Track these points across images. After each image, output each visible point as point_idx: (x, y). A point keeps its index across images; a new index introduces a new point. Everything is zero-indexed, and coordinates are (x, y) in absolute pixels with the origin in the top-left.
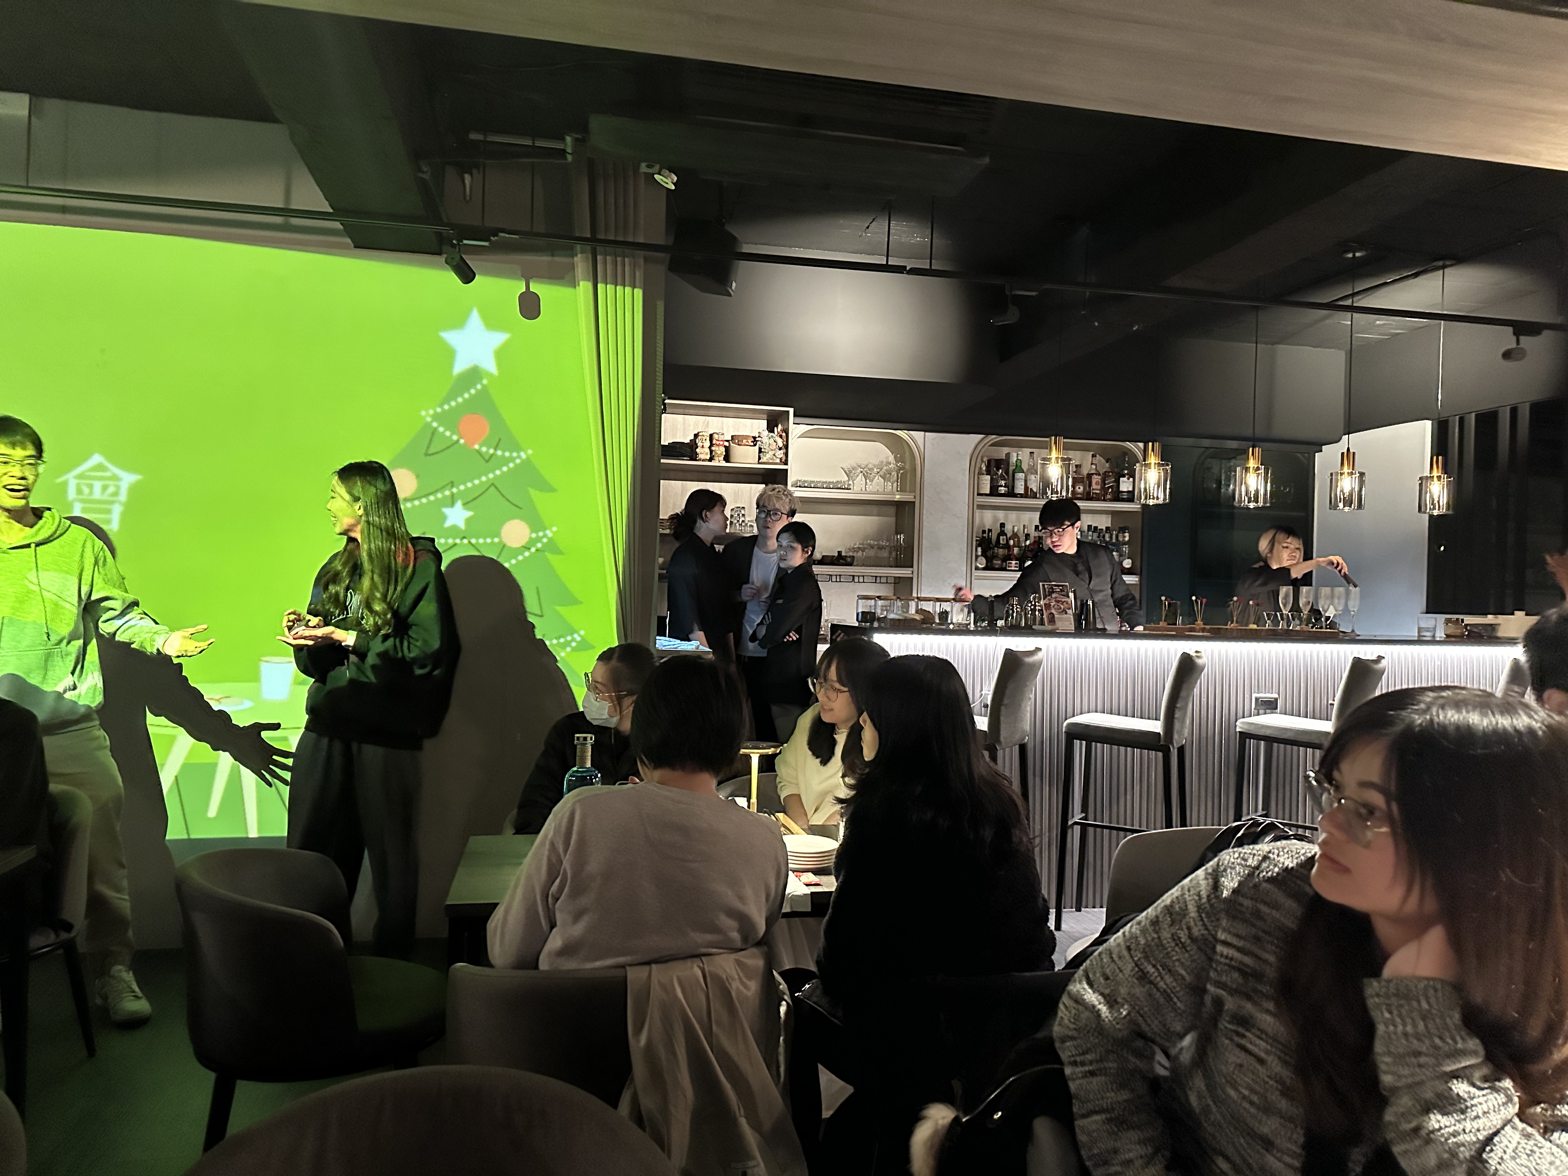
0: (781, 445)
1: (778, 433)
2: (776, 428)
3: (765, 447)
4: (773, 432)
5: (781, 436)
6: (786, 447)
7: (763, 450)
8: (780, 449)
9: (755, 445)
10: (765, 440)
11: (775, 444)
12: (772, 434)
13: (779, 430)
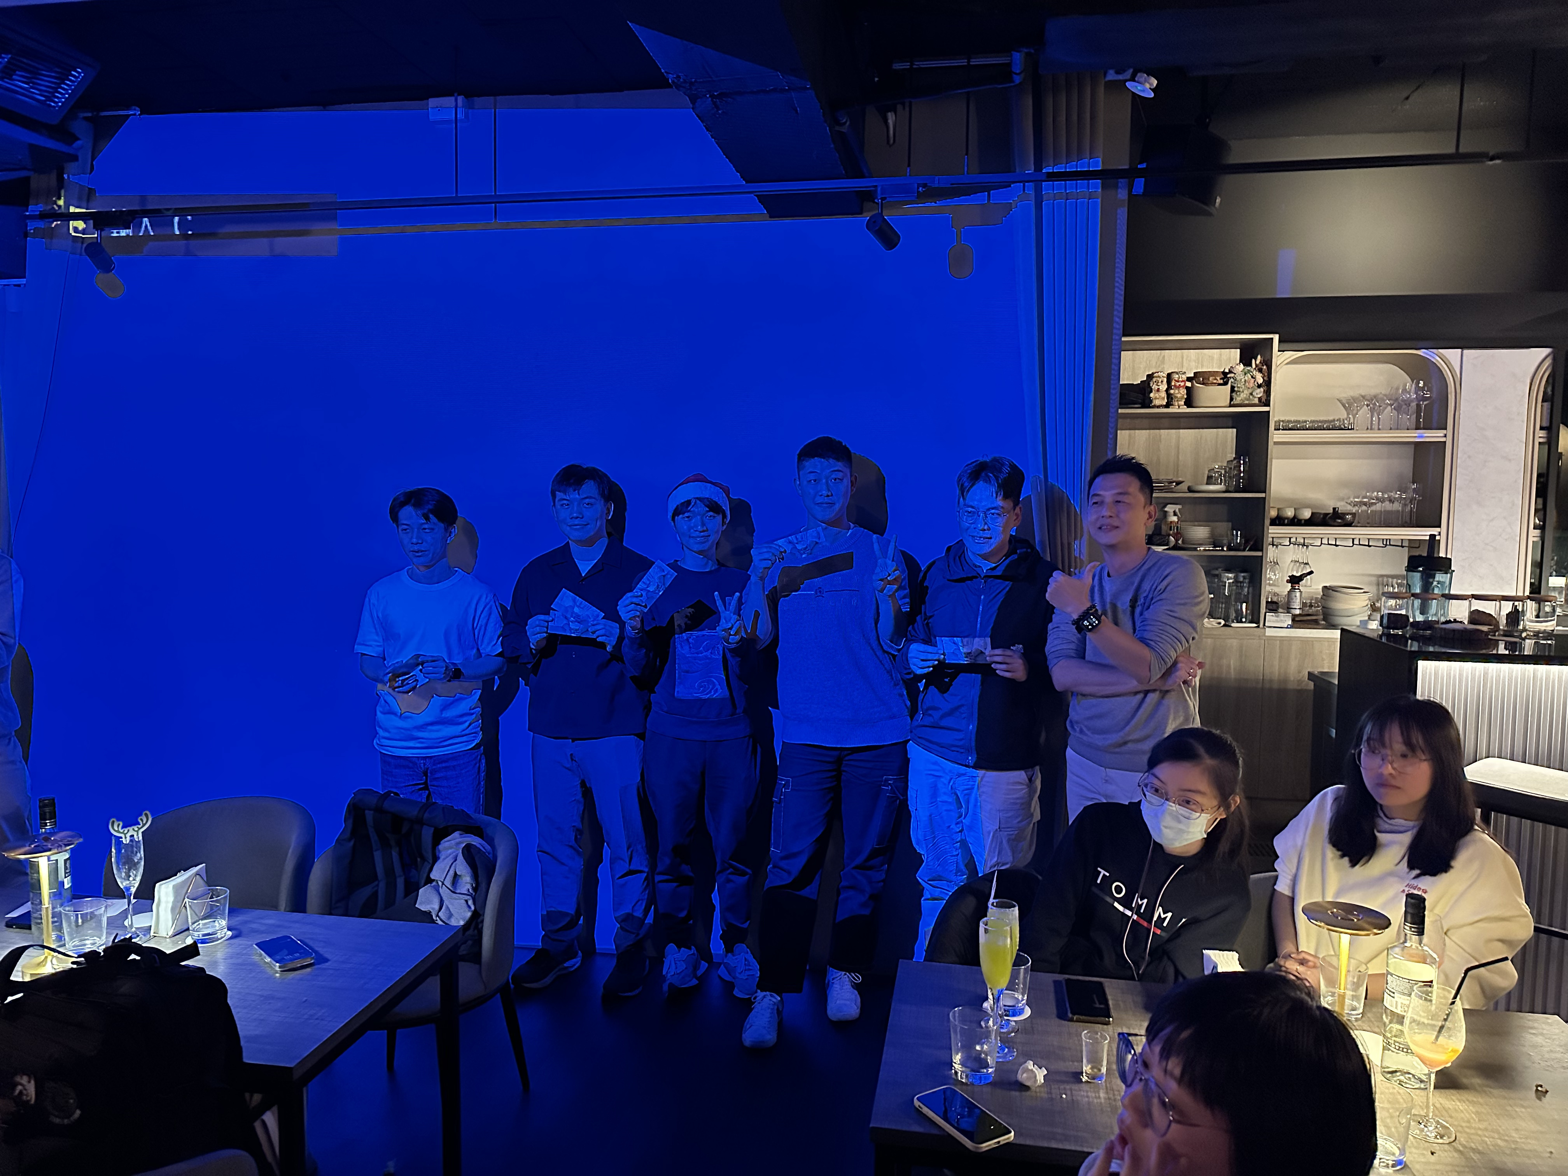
0: (1260, 381)
1: (1256, 365)
2: (1253, 361)
3: (1240, 385)
4: (1251, 365)
5: (1260, 371)
6: (1267, 383)
7: (1236, 389)
8: (1259, 386)
9: (1225, 384)
10: (1240, 377)
11: (1253, 380)
12: (1249, 368)
13: (1258, 362)
